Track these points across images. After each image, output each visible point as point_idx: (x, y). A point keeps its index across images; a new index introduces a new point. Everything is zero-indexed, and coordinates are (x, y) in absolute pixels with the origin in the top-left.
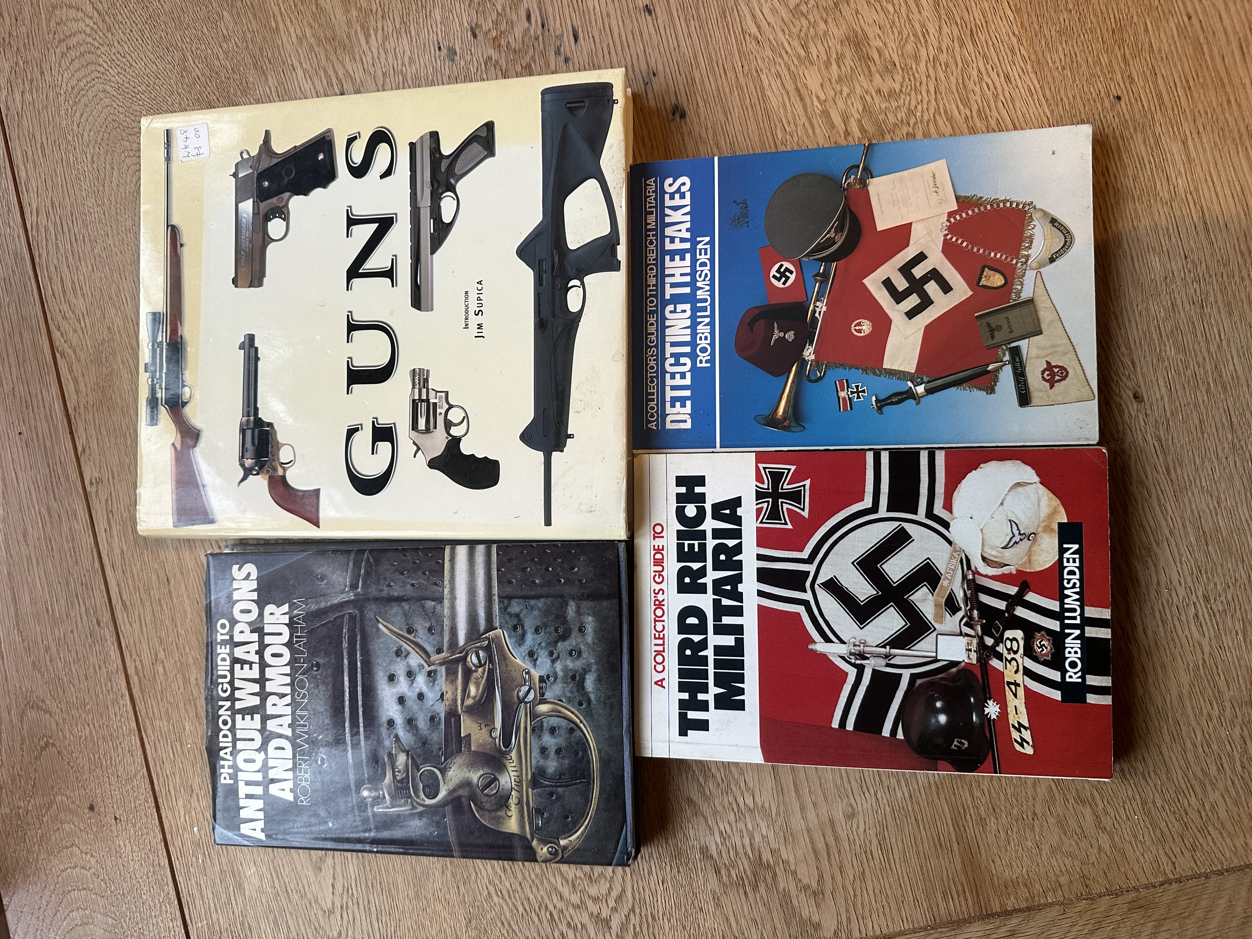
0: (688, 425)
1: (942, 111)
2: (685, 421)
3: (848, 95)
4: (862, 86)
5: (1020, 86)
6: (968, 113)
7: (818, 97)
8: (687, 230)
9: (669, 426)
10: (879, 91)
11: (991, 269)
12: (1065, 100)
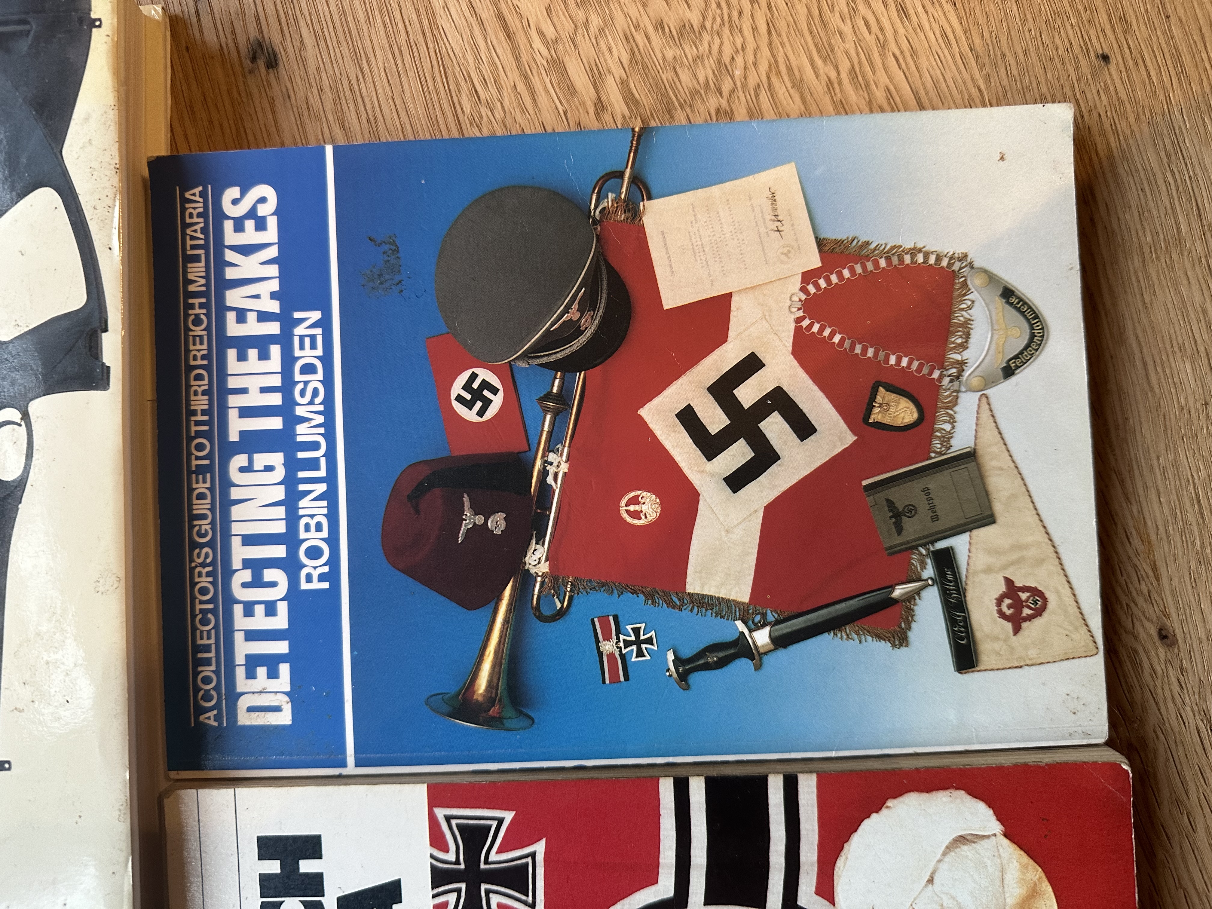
0: (285, 718)
1: (783, 69)
2: (277, 709)
3: (601, 30)
4: (626, 15)
5: (926, 26)
6: (833, 75)
7: (541, 34)
8: (274, 296)
9: (244, 719)
10: (661, 24)
11: (891, 389)
12: (1010, 58)
